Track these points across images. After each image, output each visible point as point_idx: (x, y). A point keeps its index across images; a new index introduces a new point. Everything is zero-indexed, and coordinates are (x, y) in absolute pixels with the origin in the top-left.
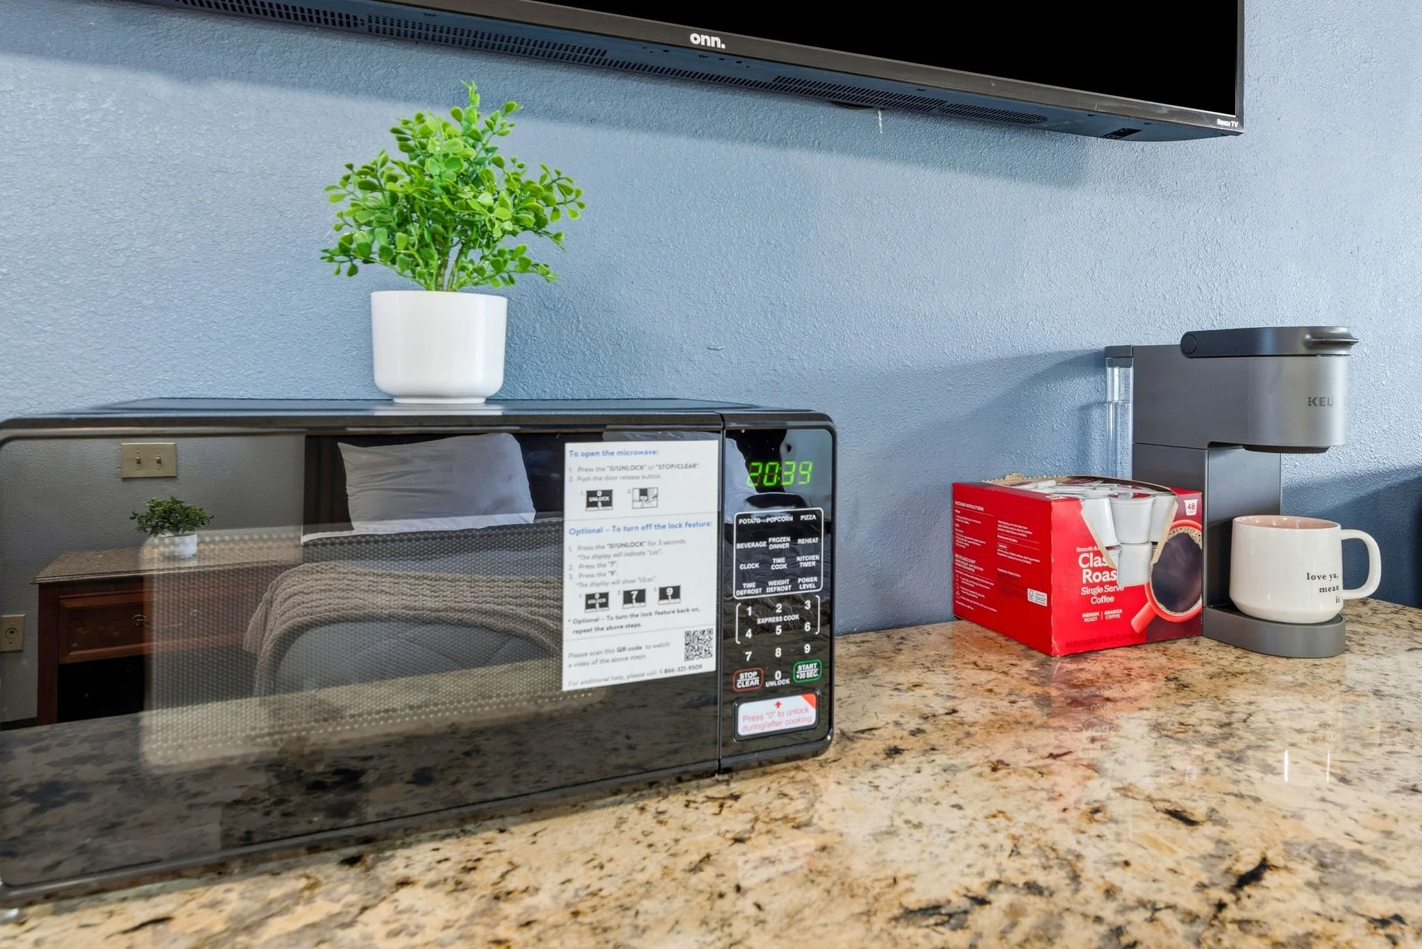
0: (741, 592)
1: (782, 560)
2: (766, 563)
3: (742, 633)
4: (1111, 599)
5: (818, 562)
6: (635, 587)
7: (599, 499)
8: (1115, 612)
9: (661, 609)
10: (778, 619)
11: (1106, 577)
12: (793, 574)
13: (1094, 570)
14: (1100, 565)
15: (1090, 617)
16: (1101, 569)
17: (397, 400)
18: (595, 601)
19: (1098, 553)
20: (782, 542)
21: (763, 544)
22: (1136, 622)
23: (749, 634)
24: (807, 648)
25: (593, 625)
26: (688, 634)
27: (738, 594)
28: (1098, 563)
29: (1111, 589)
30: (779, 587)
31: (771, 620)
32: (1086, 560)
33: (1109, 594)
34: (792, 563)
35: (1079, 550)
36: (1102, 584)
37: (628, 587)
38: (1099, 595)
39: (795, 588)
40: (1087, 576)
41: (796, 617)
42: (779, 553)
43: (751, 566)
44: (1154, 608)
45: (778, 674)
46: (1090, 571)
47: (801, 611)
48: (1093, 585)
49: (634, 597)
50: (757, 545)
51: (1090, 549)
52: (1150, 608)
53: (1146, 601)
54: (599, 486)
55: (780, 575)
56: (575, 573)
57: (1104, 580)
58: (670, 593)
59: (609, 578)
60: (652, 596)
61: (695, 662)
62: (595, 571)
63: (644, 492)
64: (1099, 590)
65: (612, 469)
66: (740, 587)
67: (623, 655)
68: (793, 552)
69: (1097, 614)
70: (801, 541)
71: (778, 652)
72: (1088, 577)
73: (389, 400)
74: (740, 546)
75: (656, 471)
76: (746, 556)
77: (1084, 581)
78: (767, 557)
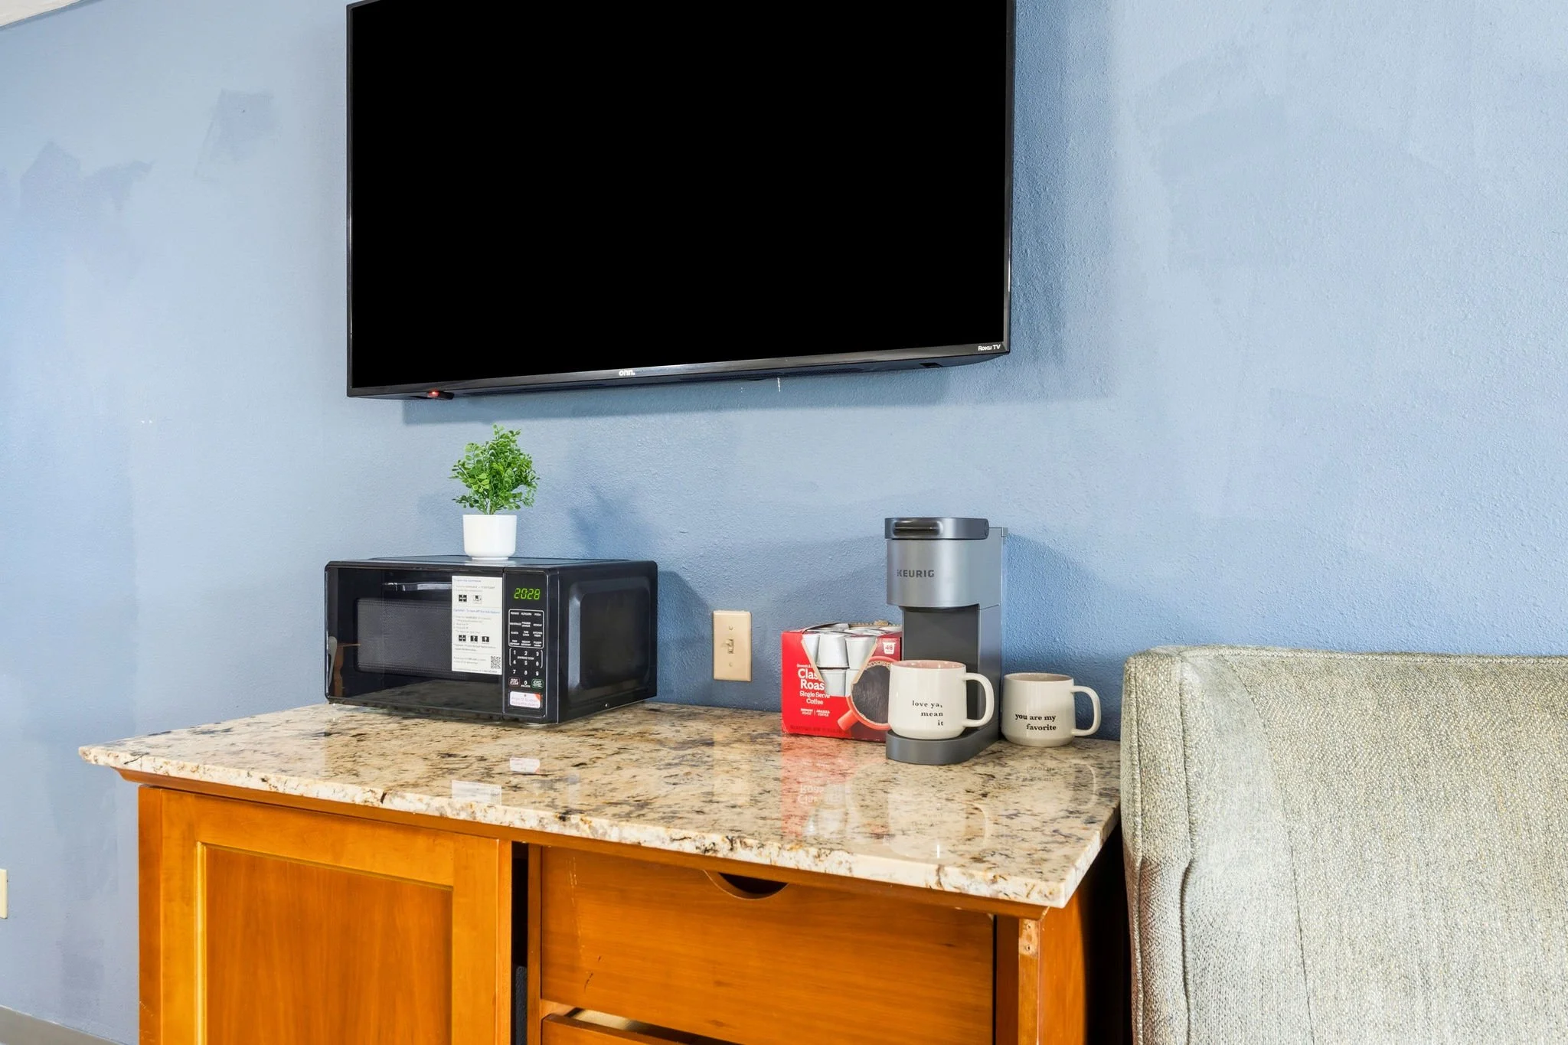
0: (512, 644)
1: (527, 632)
2: (521, 633)
3: (512, 661)
4: (821, 703)
5: (542, 635)
6: (474, 635)
7: (463, 598)
8: (824, 711)
9: (483, 645)
10: (526, 658)
11: (817, 687)
12: (532, 638)
13: (809, 680)
14: (812, 678)
15: (806, 711)
16: (814, 681)
17: (473, 558)
18: (462, 638)
19: (810, 670)
20: (527, 624)
21: (520, 624)
22: (841, 721)
23: (515, 662)
24: (537, 674)
25: (461, 647)
26: (492, 657)
27: (510, 644)
28: (811, 676)
29: (821, 695)
30: (526, 644)
31: (523, 658)
32: (803, 674)
33: (819, 699)
34: (531, 635)
35: (798, 666)
36: (814, 691)
37: (472, 635)
38: (812, 698)
39: (532, 645)
40: (803, 684)
41: (533, 658)
42: (526, 629)
43: (515, 633)
44: (856, 716)
45: (526, 682)
46: (806, 682)
47: (534, 656)
48: (808, 691)
49: (474, 639)
50: (517, 624)
51: (806, 666)
52: (852, 716)
53: (848, 710)
54: (463, 594)
55: (526, 638)
56: (456, 625)
57: (815, 688)
58: (486, 639)
59: (465, 630)
60: (480, 639)
61: (494, 670)
62: (462, 626)
63: (477, 597)
64: (813, 695)
65: (467, 587)
66: (511, 641)
67: (471, 661)
68: (531, 629)
69: (811, 710)
70: (535, 625)
71: (526, 673)
72: (805, 685)
73: (469, 558)
74: (511, 624)
75: (481, 589)
76: (514, 628)
77: (802, 687)
78: (521, 629)
